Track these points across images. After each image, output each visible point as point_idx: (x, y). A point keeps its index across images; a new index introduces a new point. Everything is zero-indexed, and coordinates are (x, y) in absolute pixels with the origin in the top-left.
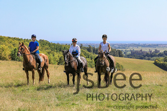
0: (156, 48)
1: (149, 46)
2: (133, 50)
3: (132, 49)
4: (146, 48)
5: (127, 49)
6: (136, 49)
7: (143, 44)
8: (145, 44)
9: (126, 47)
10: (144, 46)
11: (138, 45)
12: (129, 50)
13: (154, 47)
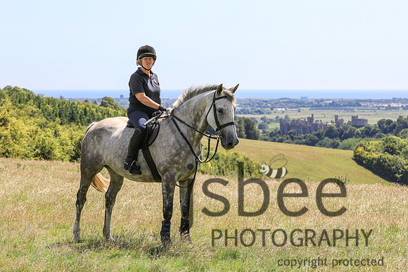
0: (352, 111)
1: (334, 105)
2: (286, 117)
3: (283, 116)
4: (325, 112)
5: (268, 117)
6: (294, 115)
7: (316, 101)
8: (322, 100)
9: (265, 109)
10: (318, 105)
11: (299, 104)
12: (273, 116)
13: (347, 110)
